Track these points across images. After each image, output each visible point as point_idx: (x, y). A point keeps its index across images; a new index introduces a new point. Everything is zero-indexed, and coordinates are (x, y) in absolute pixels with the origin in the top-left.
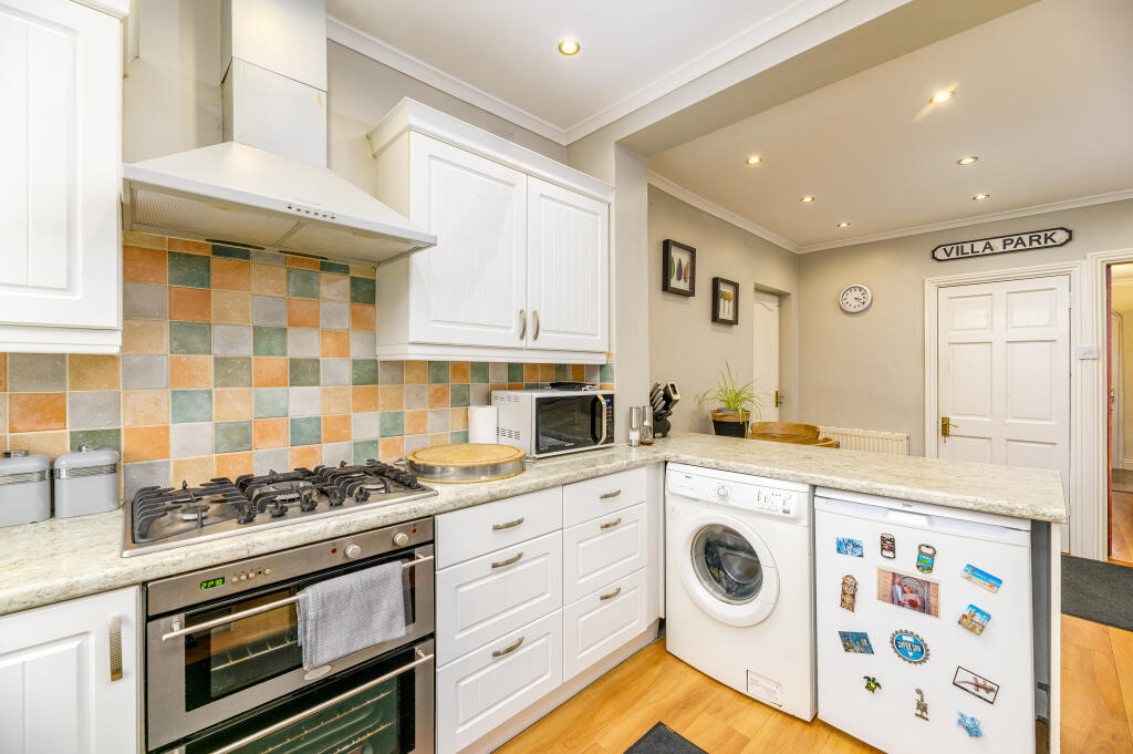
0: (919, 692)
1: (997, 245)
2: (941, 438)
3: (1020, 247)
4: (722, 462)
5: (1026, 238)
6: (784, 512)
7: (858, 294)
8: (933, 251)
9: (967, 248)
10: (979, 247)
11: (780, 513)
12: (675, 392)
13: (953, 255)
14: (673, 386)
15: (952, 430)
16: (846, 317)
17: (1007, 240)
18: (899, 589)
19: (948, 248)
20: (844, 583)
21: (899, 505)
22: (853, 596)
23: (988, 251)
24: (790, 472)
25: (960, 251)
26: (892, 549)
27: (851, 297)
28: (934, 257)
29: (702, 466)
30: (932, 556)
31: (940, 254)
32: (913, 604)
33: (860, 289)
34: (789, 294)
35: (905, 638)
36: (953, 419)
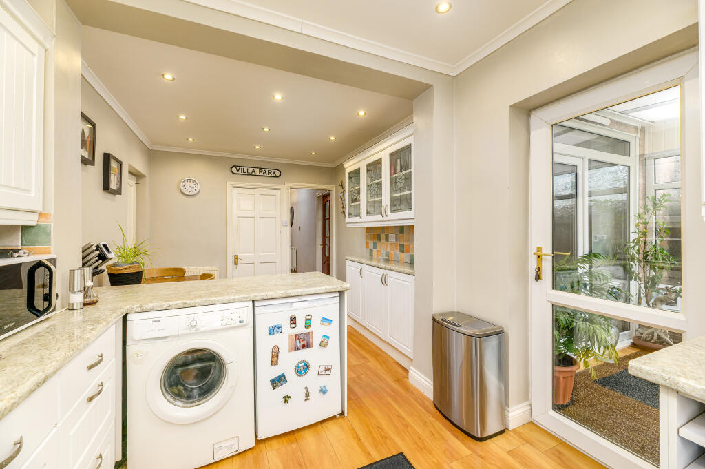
0: (306, 388)
1: (257, 171)
2: (235, 266)
3: (265, 174)
4: (188, 301)
5: (267, 171)
6: (240, 322)
7: (192, 184)
8: (231, 168)
9: (246, 170)
10: (250, 170)
11: (238, 324)
12: (108, 251)
13: (240, 172)
14: (105, 246)
15: (239, 261)
16: (184, 197)
17: (260, 169)
18: (298, 341)
19: (238, 168)
20: (273, 351)
21: (296, 299)
22: (277, 357)
23: (253, 173)
24: (241, 296)
25: (243, 170)
26: (295, 323)
27: (188, 185)
28: (231, 171)
29: (170, 308)
30: (310, 320)
31: (234, 170)
32: (304, 346)
33: (193, 181)
34: (145, 176)
35: (300, 365)
36: (240, 256)
